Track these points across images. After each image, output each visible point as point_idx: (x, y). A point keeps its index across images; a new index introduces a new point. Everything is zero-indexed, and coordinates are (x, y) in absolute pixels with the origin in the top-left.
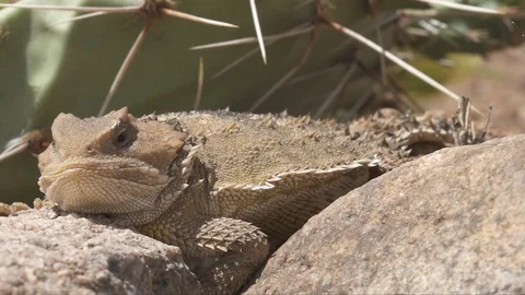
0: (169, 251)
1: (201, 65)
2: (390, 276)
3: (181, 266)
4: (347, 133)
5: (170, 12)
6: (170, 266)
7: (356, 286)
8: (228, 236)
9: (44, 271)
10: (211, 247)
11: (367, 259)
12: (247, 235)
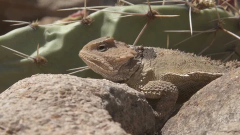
0: (140, 94)
1: (168, 38)
2: (229, 106)
3: (144, 100)
4: (225, 65)
5: (157, 16)
6: (139, 99)
7: (214, 111)
8: (160, 88)
9: (81, 88)
10: (154, 93)
11: (220, 101)
12: (168, 88)
